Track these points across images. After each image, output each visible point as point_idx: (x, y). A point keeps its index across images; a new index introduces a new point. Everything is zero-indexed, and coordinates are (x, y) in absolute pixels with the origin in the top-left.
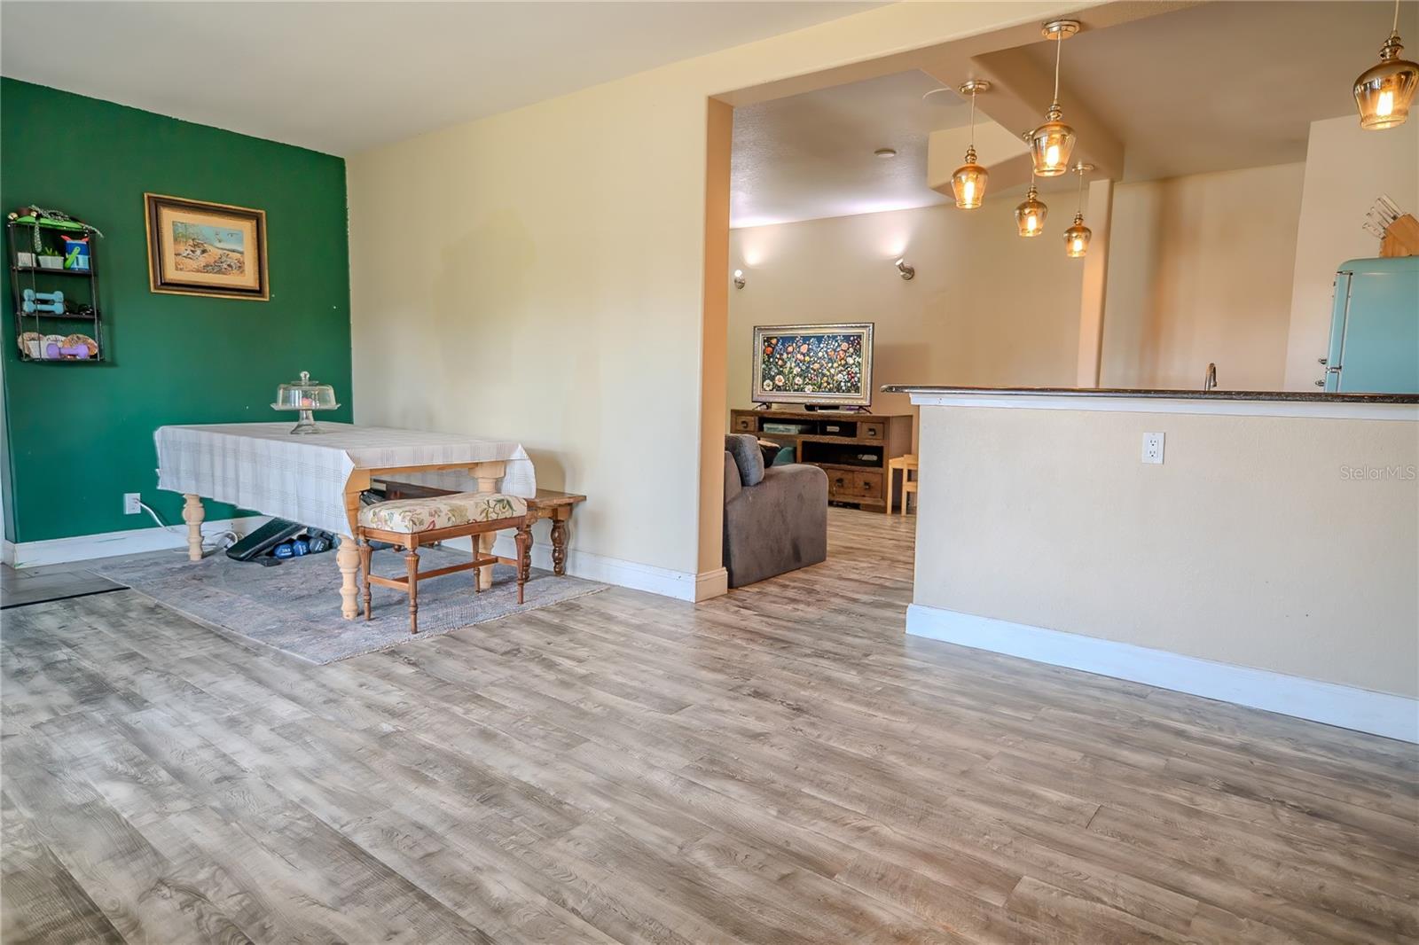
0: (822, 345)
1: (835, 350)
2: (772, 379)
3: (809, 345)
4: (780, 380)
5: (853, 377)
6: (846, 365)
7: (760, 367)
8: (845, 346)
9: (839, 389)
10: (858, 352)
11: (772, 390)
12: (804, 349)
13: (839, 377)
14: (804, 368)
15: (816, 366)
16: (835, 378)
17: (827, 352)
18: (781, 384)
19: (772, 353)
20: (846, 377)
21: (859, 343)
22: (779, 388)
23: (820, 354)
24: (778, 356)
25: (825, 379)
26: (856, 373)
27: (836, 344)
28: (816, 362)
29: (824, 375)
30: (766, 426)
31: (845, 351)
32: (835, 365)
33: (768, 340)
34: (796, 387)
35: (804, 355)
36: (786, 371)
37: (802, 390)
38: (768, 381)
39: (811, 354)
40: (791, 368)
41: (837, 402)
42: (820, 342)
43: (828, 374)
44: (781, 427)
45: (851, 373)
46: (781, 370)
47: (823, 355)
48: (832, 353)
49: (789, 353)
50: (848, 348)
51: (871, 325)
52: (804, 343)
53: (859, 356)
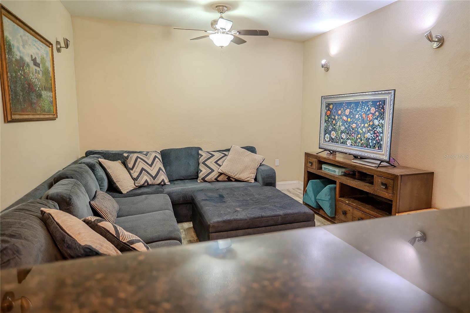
0: (358, 109)
1: (365, 113)
2: (330, 134)
3: (350, 109)
4: (334, 134)
5: (377, 136)
6: (373, 127)
7: (324, 124)
8: (373, 110)
9: (368, 145)
10: (382, 115)
11: (329, 141)
12: (347, 112)
13: (368, 135)
14: (347, 126)
15: (354, 125)
16: (366, 136)
17: (361, 116)
18: (334, 137)
19: (330, 115)
20: (372, 136)
21: (383, 108)
22: (332, 140)
23: (357, 116)
24: (333, 117)
25: (359, 136)
26: (380, 133)
27: (367, 108)
28: (354, 123)
29: (359, 133)
30: (324, 166)
31: (373, 114)
32: (366, 125)
33: (328, 105)
34: (342, 141)
35: (347, 116)
36: (337, 127)
38: (327, 135)
39: (352, 116)
40: (340, 126)
41: (366, 155)
42: (357, 107)
43: (361, 132)
44: (331, 168)
45: (376, 132)
46: (334, 127)
47: (359, 117)
48: (364, 116)
49: (339, 115)
50: (375, 113)
51: (393, 92)
52: (347, 108)
53: (383, 118)
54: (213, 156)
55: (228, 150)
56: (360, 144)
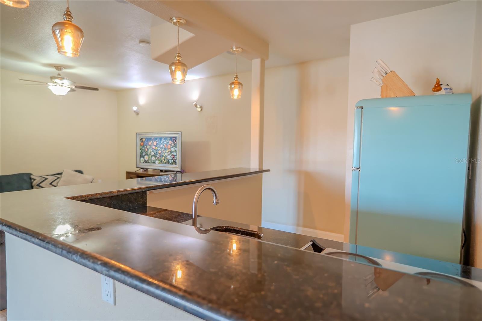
0: (162, 142)
1: (166, 144)
2: (143, 157)
3: (157, 141)
4: (146, 158)
5: (174, 157)
6: (171, 152)
7: (139, 151)
8: (170, 142)
9: (169, 163)
10: (175, 145)
11: (144, 162)
12: (155, 143)
13: (169, 157)
14: (155, 152)
15: (160, 152)
16: (167, 157)
17: (164, 146)
18: (147, 160)
19: (143, 145)
20: (171, 157)
21: (176, 141)
22: (145, 161)
23: (161, 146)
24: (146, 147)
25: (163, 158)
26: (175, 155)
27: (167, 142)
28: (159, 150)
29: (163, 156)
31: (171, 145)
32: (167, 151)
33: (141, 139)
34: (152, 161)
35: (155, 146)
36: (149, 154)
37: (154, 163)
39: (158, 146)
40: (150, 152)
42: (161, 141)
43: (164, 155)
45: (173, 155)
46: (147, 153)
47: (162, 147)
48: (166, 146)
49: (149, 145)
50: (172, 144)
51: (180, 133)
52: (155, 141)
53: (176, 147)
54: (46, 179)
55: (61, 174)
56: (164, 163)
